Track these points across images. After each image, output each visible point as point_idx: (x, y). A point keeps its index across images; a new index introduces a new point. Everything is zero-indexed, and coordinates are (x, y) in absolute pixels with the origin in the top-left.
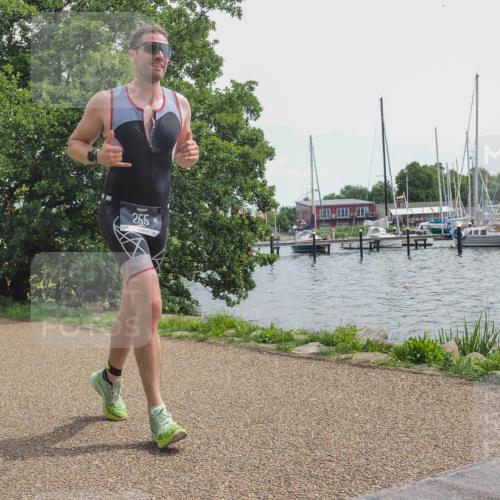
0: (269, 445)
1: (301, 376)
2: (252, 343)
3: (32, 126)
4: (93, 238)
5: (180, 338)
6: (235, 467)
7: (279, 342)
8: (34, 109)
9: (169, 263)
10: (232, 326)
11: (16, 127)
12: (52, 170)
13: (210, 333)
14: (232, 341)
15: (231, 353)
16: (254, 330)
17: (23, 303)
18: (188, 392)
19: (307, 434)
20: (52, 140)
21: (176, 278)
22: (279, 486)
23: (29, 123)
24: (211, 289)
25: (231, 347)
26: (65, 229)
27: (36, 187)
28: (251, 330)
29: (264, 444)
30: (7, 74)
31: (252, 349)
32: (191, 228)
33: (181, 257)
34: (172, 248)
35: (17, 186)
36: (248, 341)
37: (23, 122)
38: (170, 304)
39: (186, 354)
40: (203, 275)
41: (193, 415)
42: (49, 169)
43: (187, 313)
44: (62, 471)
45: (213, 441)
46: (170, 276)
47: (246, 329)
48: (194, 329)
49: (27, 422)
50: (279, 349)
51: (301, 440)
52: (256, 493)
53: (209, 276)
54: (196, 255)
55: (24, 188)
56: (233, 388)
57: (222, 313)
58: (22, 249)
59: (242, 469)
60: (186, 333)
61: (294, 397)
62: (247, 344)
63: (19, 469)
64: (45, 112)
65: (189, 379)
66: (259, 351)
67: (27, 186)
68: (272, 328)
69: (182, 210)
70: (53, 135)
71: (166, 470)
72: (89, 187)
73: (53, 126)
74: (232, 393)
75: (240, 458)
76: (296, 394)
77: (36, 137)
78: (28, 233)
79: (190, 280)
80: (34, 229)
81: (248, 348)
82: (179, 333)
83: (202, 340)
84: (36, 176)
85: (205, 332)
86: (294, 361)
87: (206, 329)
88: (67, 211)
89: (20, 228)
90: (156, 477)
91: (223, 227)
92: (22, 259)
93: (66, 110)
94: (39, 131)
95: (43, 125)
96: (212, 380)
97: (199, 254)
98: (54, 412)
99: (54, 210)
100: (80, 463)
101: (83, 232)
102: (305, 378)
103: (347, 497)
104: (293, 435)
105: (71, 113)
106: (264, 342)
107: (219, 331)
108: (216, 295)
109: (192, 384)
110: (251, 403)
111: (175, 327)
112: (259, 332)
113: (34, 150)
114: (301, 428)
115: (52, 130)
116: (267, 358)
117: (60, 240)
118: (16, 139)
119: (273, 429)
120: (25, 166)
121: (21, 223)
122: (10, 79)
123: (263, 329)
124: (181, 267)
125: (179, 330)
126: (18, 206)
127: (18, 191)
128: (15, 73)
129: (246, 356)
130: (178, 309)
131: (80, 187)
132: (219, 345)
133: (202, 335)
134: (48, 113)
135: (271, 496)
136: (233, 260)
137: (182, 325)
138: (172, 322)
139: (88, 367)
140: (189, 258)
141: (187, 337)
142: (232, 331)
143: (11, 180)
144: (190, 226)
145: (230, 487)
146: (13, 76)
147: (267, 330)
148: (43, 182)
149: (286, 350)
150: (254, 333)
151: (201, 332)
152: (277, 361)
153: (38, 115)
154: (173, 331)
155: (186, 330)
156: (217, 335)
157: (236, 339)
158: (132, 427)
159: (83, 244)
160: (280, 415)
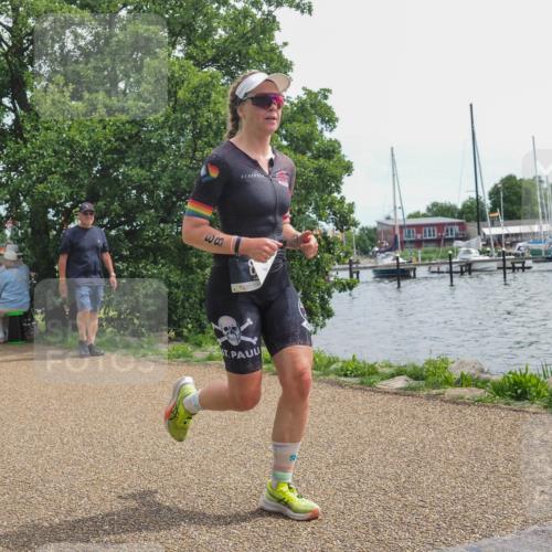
0: (354, 488)
1: (388, 413)
2: (332, 377)
3: (87, 143)
4: (155, 262)
7: (362, 376)
8: (89, 123)
11: (70, 143)
12: (110, 189)
16: (334, 362)
19: (397, 476)
20: (109, 156)
22: (367, 533)
23: (84, 139)
26: (126, 253)
28: (331, 362)
29: (349, 487)
31: (333, 383)
35: (73, 207)
36: (328, 374)
37: (77, 138)
42: (107, 189)
47: (325, 362)
48: (268, 361)
49: (92, 461)
50: (362, 383)
51: (390, 483)
52: (342, 541)
61: (381, 436)
62: (327, 378)
64: (100, 126)
66: (341, 385)
68: (354, 359)
70: (110, 151)
72: (150, 208)
73: (109, 141)
76: (383, 433)
77: (91, 155)
81: (327, 382)
86: (379, 396)
88: (127, 234)
93: (124, 124)
94: (95, 148)
95: (98, 140)
98: (119, 450)
99: (113, 233)
101: (145, 256)
102: (392, 415)
103: (443, 547)
104: (381, 478)
105: (128, 127)
106: (346, 375)
110: (333, 442)
112: (340, 364)
113: (90, 167)
114: (389, 470)
115: (109, 145)
116: (350, 393)
117: (121, 265)
118: (72, 157)
119: (358, 472)
120: (81, 186)
123: (344, 362)
129: (327, 391)
131: (140, 208)
134: (104, 128)
135: (358, 545)
136: (309, 285)
139: (154, 402)
143: (66, 201)
145: (313, 534)
147: (348, 363)
149: (370, 385)
150: (334, 366)
152: (360, 398)
153: (93, 130)
158: (204, 467)
159: (145, 269)
160: (366, 456)
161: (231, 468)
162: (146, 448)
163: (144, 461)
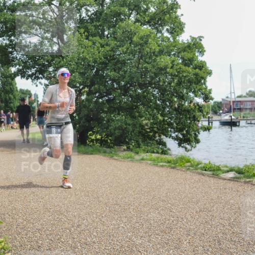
0: (209, 223)
1: (225, 189)
2: (199, 171)
3: (91, 59)
4: (119, 114)
5: (162, 166)
6: (192, 233)
7: (214, 171)
8: (92, 50)
9: (157, 128)
10: (188, 161)
11: (84, 59)
12: (100, 80)
13: (177, 164)
14: (189, 169)
15: (189, 175)
16: (200, 164)
17: (85, 146)
18: (167, 193)
19: (229, 219)
20: (100, 65)
21: (160, 136)
22: (215, 244)
23: (90, 57)
24: (177, 142)
25: (188, 172)
26: (106, 110)
27: (93, 88)
28: (198, 164)
29: (206, 222)
30: (80, 34)
31: (200, 174)
32: (169, 111)
33: (163, 125)
34: (158, 121)
35: (83, 88)
36: (197, 169)
37: (87, 57)
38: (157, 149)
39: (165, 174)
40: (173, 135)
41: (169, 205)
42: (98, 80)
43: (165, 154)
44: (106, 228)
45: (180, 219)
46: (157, 135)
47: (196, 164)
48: (169, 162)
49: (88, 203)
50: (213, 174)
51: (226, 222)
52: (203, 247)
53: (177, 136)
54: (170, 124)
55: (86, 89)
56: (190, 193)
57: (184, 155)
58: (85, 119)
59: (195, 234)
60: (164, 164)
61: (222, 200)
62: (197, 171)
63: (85, 225)
64: (97, 52)
65: (167, 187)
66: (203, 175)
67: (87, 88)
68: (210, 163)
69: (164, 101)
70: (101, 63)
71: (156, 232)
72: (117, 89)
73: (101, 59)
74: (189, 195)
75: (194, 229)
76: (223, 198)
77: (93, 64)
78: (88, 111)
79: (167, 137)
80: (91, 109)
81: (197, 173)
82: (161, 164)
83: (173, 168)
84: (93, 84)
85: (175, 164)
86: (221, 181)
87: (175, 162)
88: (107, 100)
89: (84, 109)
90: (151, 235)
91: (185, 110)
92: (85, 124)
93: (108, 51)
94: (95, 62)
95: (96, 58)
96: (179, 188)
97: (172, 124)
98: (101, 199)
99: (100, 100)
100: (115, 225)
101: (114, 111)
102: (227, 190)
103: (251, 253)
104: (222, 219)
105: (110, 53)
106: (206, 170)
107: (182, 164)
108: (180, 145)
109: (169, 189)
110: (199, 201)
111: (160, 160)
112: (203, 165)
113: (92, 70)
114: (226, 216)
115: (101, 61)
116: (208, 179)
117: (103, 115)
118: (83, 65)
119: (211, 215)
120: (87, 79)
121: (85, 106)
122: (82, 36)
123: (205, 164)
124: (162, 130)
125: (161, 162)
126: (83, 97)
127: (83, 90)
128: (84, 33)
129: (197, 177)
130: (161, 151)
131: (114, 90)
132: (182, 170)
133: (173, 165)
134: (99, 53)
135: (210, 249)
136: (189, 127)
137: (163, 160)
138: (158, 158)
139: (117, 178)
140: (167, 126)
141: (166, 166)
142: (189, 164)
143: (80, 85)
144: (168, 109)
145: (189, 243)
146: (83, 35)
147: (207, 164)
148: (96, 86)
149: (217, 175)
150: (200, 166)
151: (173, 164)
152: (212, 181)
153: (94, 54)
154: (158, 162)
155: (165, 162)
156: (181, 165)
157: (191, 168)
158: (139, 209)
159: (115, 117)
160: (215, 208)
161: (152, 210)
162: (113, 199)
163: (112, 205)
